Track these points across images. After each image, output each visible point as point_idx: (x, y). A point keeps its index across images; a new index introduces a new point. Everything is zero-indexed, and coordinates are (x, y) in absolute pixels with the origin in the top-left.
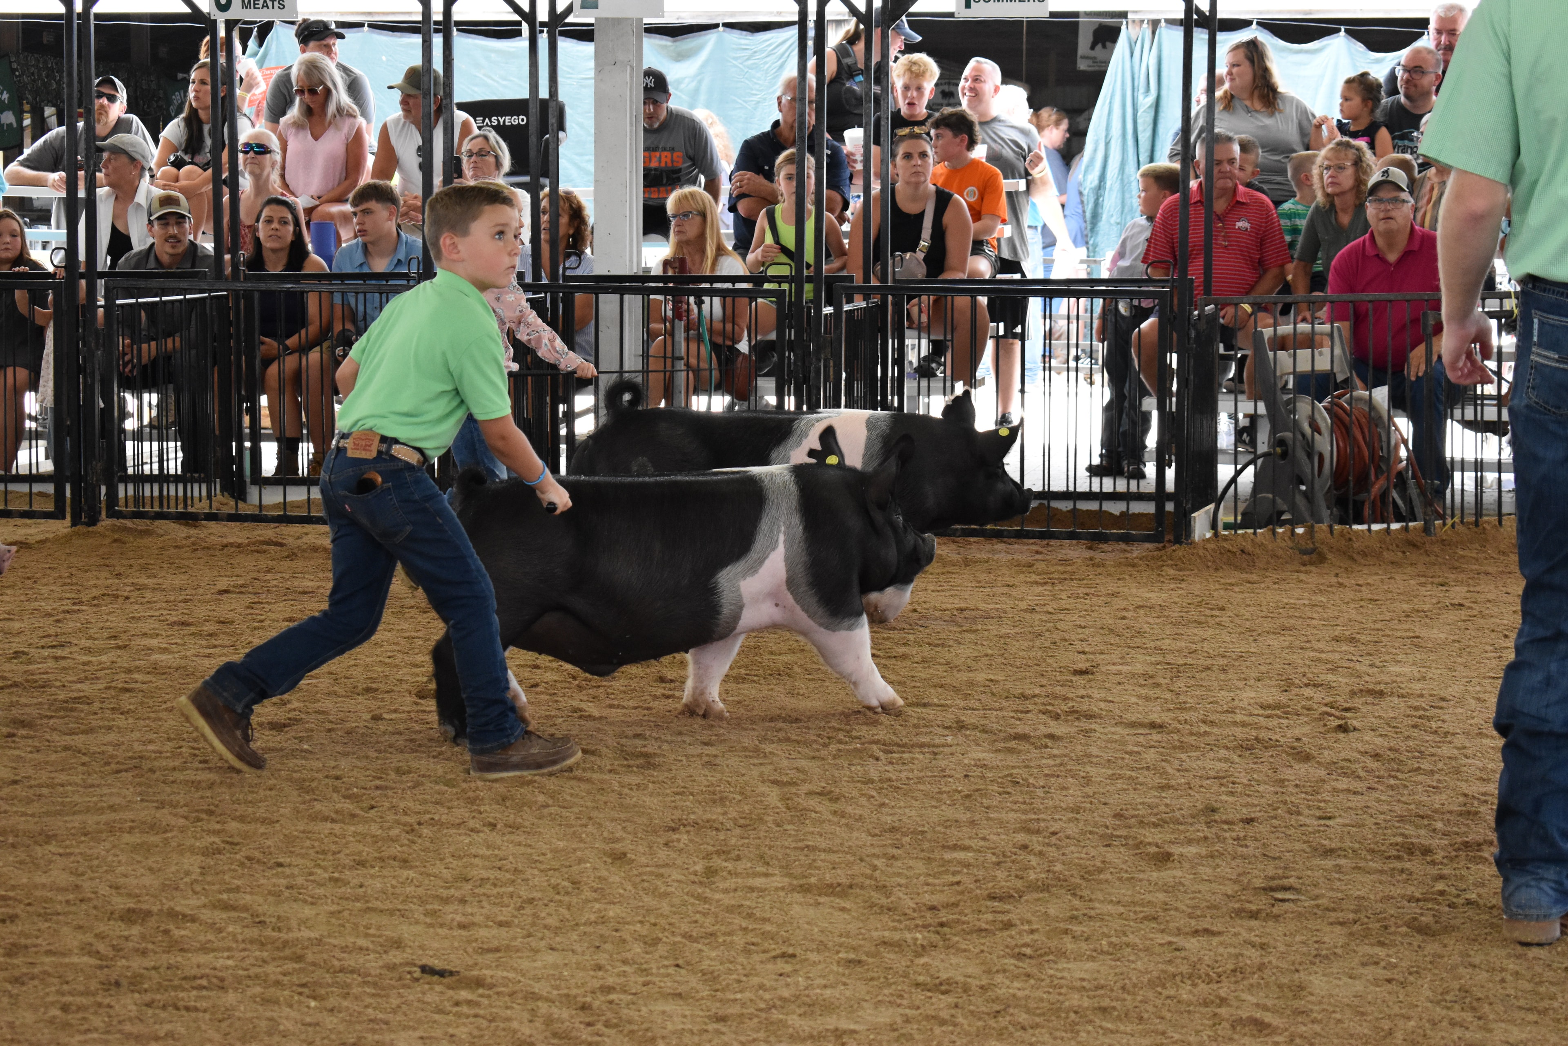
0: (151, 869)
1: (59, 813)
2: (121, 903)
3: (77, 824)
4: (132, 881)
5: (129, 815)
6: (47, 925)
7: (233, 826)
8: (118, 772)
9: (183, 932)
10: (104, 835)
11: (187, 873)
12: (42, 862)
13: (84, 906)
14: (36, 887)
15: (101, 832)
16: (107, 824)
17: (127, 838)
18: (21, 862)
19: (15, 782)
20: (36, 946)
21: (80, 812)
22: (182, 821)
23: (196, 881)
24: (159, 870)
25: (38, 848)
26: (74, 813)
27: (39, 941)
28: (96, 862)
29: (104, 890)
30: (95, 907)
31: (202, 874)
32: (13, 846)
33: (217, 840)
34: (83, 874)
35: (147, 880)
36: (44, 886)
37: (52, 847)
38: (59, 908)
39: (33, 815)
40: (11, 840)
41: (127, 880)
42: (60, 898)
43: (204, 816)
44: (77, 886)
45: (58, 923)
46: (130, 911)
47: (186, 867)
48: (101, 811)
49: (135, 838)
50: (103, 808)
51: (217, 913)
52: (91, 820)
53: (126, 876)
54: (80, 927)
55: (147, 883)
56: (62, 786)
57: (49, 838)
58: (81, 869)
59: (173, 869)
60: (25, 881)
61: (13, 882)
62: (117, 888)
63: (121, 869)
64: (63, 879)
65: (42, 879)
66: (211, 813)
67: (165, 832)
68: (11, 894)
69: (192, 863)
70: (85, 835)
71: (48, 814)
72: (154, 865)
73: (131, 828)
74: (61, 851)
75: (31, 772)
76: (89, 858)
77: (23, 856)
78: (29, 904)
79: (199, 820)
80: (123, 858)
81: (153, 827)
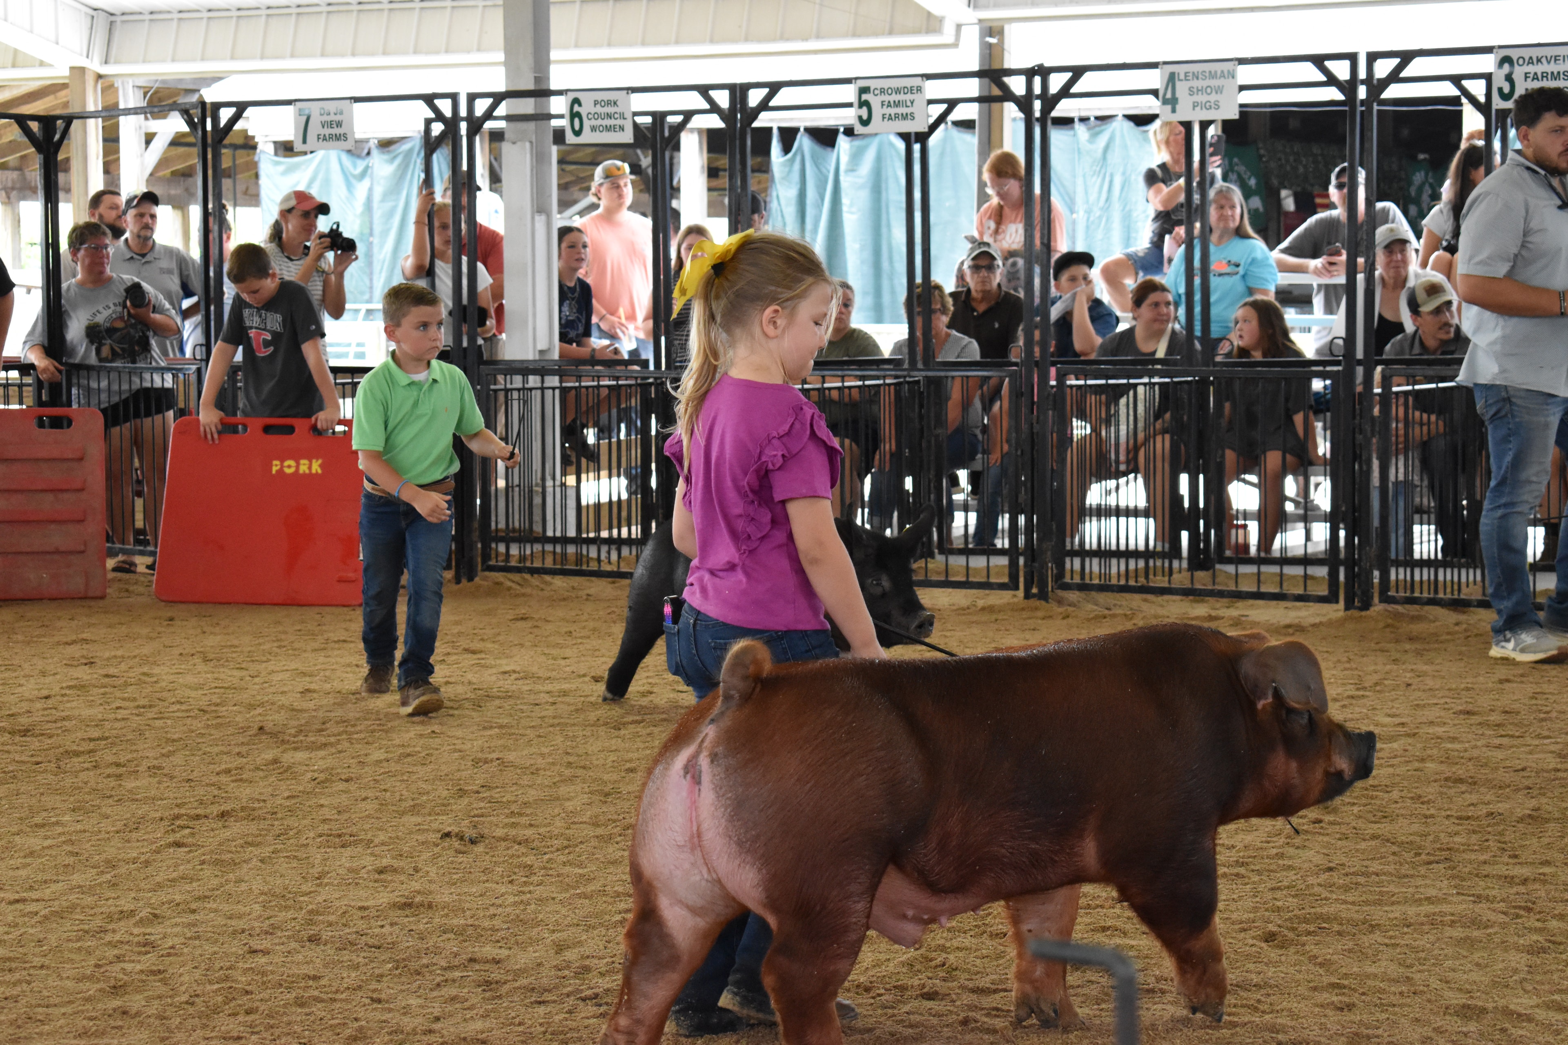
0: (1478, 965)
1: (1378, 903)
2: (1456, 999)
3: (1397, 915)
4: (1458, 975)
5: (1446, 908)
6: (1384, 1016)
7: (1554, 924)
8: (1430, 863)
9: (1521, 1032)
10: (1426, 928)
11: (1516, 971)
12: (1370, 952)
13: (1418, 999)
14: (1368, 976)
15: (1422, 924)
16: (1426, 916)
17: (1449, 932)
18: (1350, 951)
19: (1330, 869)
20: (1377, 1037)
21: (1398, 903)
22: (1502, 918)
23: (1525, 979)
24: (1486, 966)
25: (1365, 938)
26: (1393, 904)
27: (1380, 1032)
28: (1422, 955)
29: (1435, 984)
30: (1429, 1001)
31: (1529, 972)
32: (1339, 933)
33: (1540, 939)
34: (1410, 966)
35: (1475, 976)
36: (1376, 976)
37: (1377, 936)
38: (1394, 999)
39: (1353, 903)
40: (1336, 928)
41: (1457, 975)
42: (1393, 989)
43: (1522, 912)
44: (1407, 977)
45: (1395, 1014)
46: (1464, 1006)
47: (1513, 964)
48: (1419, 902)
49: (1458, 933)
50: (1420, 900)
51: (1551, 1014)
52: (1411, 911)
53: (1454, 970)
54: (1417, 1020)
55: (1477, 979)
56: (1377, 875)
57: (1373, 928)
58: (1409, 962)
59: (1501, 966)
60: (1355, 969)
61: (1344, 970)
62: (1447, 982)
63: (1449, 963)
64: (1394, 970)
65: (1372, 970)
66: (1529, 910)
67: (1486, 927)
68: (1346, 982)
69: (1518, 960)
70: (1408, 926)
71: (1367, 903)
72: (1481, 961)
73: (1453, 922)
74: (1387, 941)
75: (1344, 860)
76: (1416, 950)
77: (1350, 945)
78: (1363, 994)
79: (1518, 916)
80: (1449, 951)
81: (1475, 922)
